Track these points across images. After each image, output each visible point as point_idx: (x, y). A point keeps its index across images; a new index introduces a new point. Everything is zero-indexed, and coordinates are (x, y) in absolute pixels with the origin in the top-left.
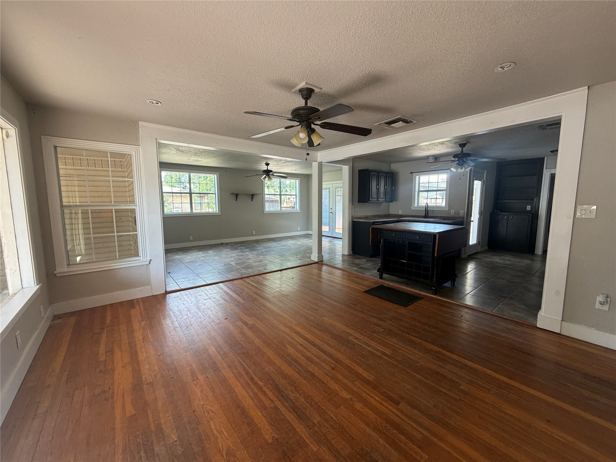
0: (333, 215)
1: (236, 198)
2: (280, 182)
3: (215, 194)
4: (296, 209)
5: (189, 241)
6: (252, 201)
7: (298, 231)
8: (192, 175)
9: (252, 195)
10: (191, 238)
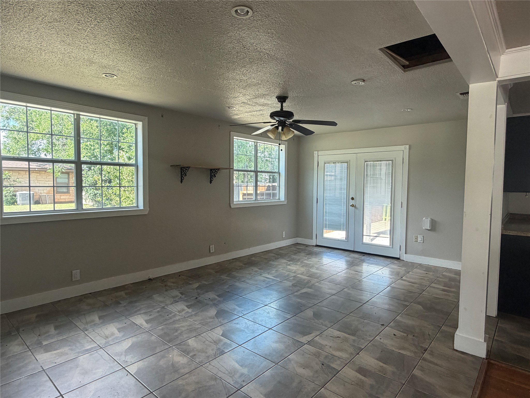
0: (357, 211)
1: (182, 176)
2: (256, 147)
3: (136, 166)
4: (279, 199)
5: (70, 281)
6: (211, 182)
7: (283, 239)
8: (85, 116)
9: (211, 170)
10: (77, 274)
